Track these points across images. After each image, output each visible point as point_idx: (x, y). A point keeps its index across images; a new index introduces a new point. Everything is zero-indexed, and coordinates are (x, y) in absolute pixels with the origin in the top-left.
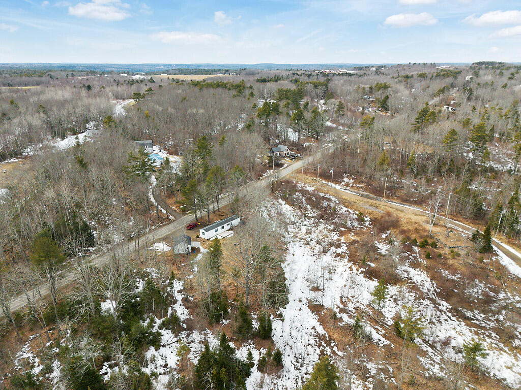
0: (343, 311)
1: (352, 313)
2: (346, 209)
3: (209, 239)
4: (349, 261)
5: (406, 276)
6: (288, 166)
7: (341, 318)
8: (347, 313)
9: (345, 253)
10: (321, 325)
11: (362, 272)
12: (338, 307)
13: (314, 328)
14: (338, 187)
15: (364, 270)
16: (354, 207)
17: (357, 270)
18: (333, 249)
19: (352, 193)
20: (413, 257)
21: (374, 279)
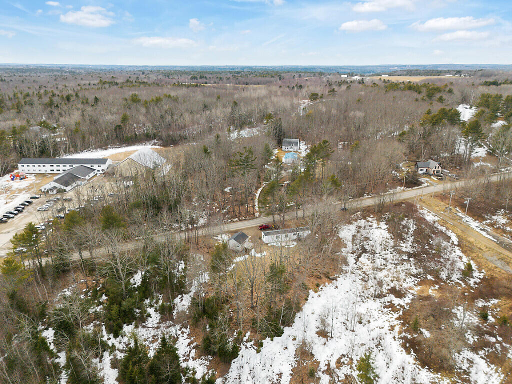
0: (329, 371)
1: (337, 379)
2: (461, 254)
3: (267, 244)
4: (399, 319)
5: (464, 368)
6: (428, 186)
7: (319, 378)
8: (332, 377)
9: (402, 306)
10: (291, 375)
11: (404, 338)
12: (329, 365)
13: (280, 375)
14: (474, 224)
15: (409, 336)
16: (474, 255)
17: (400, 333)
18: (391, 297)
19: (488, 236)
20: (502, 347)
21: (412, 353)
